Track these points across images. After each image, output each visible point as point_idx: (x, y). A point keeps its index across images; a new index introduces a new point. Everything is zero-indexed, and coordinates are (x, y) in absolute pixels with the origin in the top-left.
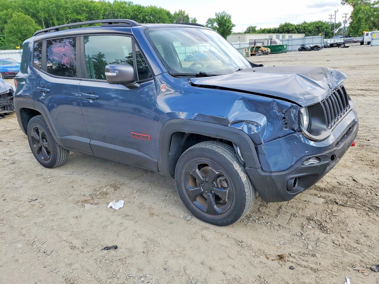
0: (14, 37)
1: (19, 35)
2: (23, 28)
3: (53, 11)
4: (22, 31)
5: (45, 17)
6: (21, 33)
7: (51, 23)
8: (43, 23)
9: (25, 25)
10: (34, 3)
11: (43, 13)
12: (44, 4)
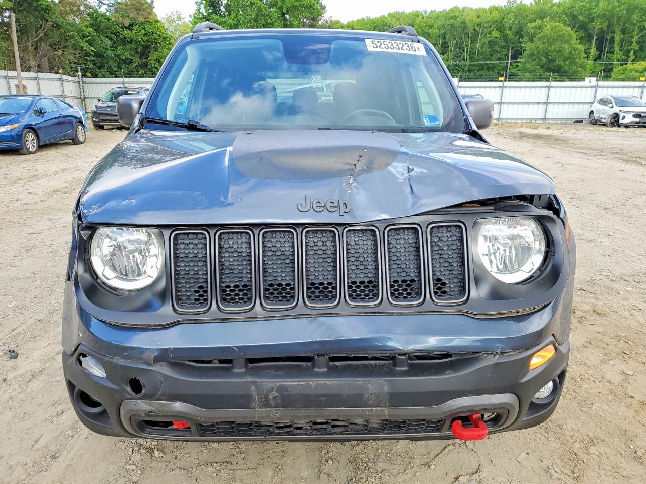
0: (535, 62)
1: (543, 59)
2: (553, 48)
3: (619, 18)
4: (549, 54)
5: (601, 28)
6: (547, 56)
7: (608, 38)
8: (595, 38)
9: (558, 44)
10: (590, 5)
11: (600, 22)
12: (607, 6)
